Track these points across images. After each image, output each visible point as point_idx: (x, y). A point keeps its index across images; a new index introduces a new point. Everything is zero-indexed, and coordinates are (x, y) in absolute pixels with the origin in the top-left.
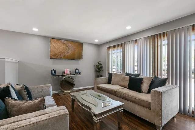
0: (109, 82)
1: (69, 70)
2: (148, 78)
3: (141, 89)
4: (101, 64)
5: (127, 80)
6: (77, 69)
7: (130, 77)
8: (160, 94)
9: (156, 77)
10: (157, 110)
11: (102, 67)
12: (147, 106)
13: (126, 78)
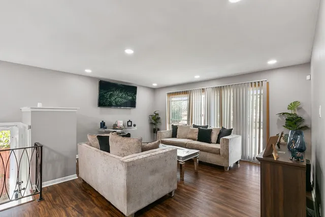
0: (174, 135)
1: (122, 122)
2: (216, 129)
3: (211, 140)
4: (158, 114)
5: (196, 132)
6: (130, 121)
7: (199, 129)
8: (228, 140)
9: (223, 128)
10: (225, 154)
11: (159, 118)
12: (217, 152)
13: (195, 130)
